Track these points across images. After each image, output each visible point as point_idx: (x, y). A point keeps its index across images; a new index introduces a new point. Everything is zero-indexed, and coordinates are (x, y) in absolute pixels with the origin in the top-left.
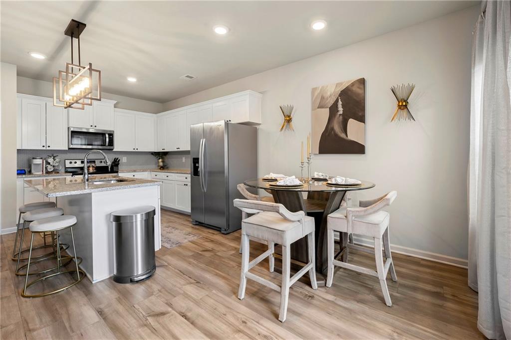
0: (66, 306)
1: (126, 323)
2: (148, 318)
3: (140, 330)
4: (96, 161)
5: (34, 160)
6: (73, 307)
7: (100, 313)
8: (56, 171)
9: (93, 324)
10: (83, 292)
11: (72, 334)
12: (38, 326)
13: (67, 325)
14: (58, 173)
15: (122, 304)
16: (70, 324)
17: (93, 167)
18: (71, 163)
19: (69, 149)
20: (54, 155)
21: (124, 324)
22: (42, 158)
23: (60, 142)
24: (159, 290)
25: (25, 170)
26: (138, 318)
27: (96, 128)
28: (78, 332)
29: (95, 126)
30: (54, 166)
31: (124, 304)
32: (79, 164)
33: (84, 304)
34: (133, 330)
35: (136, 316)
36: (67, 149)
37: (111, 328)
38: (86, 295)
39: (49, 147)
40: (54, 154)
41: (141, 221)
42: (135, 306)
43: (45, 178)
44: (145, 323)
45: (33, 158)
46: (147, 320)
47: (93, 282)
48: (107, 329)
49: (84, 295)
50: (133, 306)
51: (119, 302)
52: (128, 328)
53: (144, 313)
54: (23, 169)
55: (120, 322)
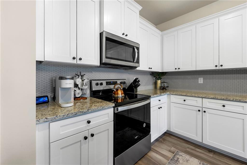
5: (62, 81)
8: (83, 97)
18: (97, 84)
25: (47, 96)
29: (126, 36)
30: (81, 90)
54: (45, 95)
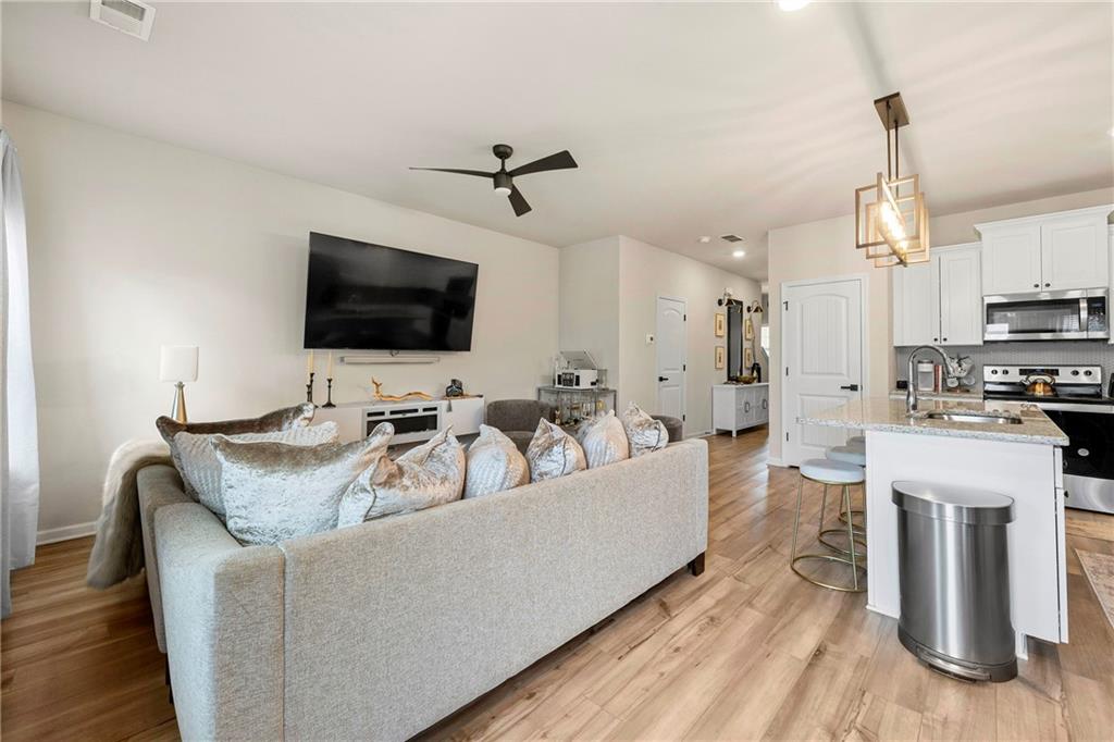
0: (803, 609)
1: (819, 700)
2: (854, 731)
3: (819, 730)
4: (1061, 370)
5: (920, 365)
6: (807, 617)
7: (819, 653)
8: (963, 388)
9: (793, 657)
10: (842, 609)
11: (763, 644)
12: (758, 605)
13: (775, 630)
14: (968, 391)
15: (855, 672)
16: (778, 632)
17: (1045, 383)
18: (995, 372)
19: (985, 342)
20: (962, 356)
21: (816, 699)
22: (932, 362)
23: (967, 329)
24: (946, 719)
26: (841, 713)
27: (1050, 289)
28: (770, 649)
29: (1048, 285)
30: (959, 379)
31: (859, 674)
32: (1015, 376)
33: (820, 625)
34: (813, 718)
35: (844, 707)
36: (981, 343)
37: (798, 684)
38: (838, 616)
39: (945, 340)
40: (960, 353)
41: (959, 525)
42: (867, 694)
43: (941, 399)
44: (838, 732)
45: (919, 362)
46: (848, 731)
47: (868, 607)
48: (794, 679)
49: (836, 613)
50: (864, 692)
51: (857, 666)
52: (813, 708)
53: (859, 719)
55: (818, 688)
